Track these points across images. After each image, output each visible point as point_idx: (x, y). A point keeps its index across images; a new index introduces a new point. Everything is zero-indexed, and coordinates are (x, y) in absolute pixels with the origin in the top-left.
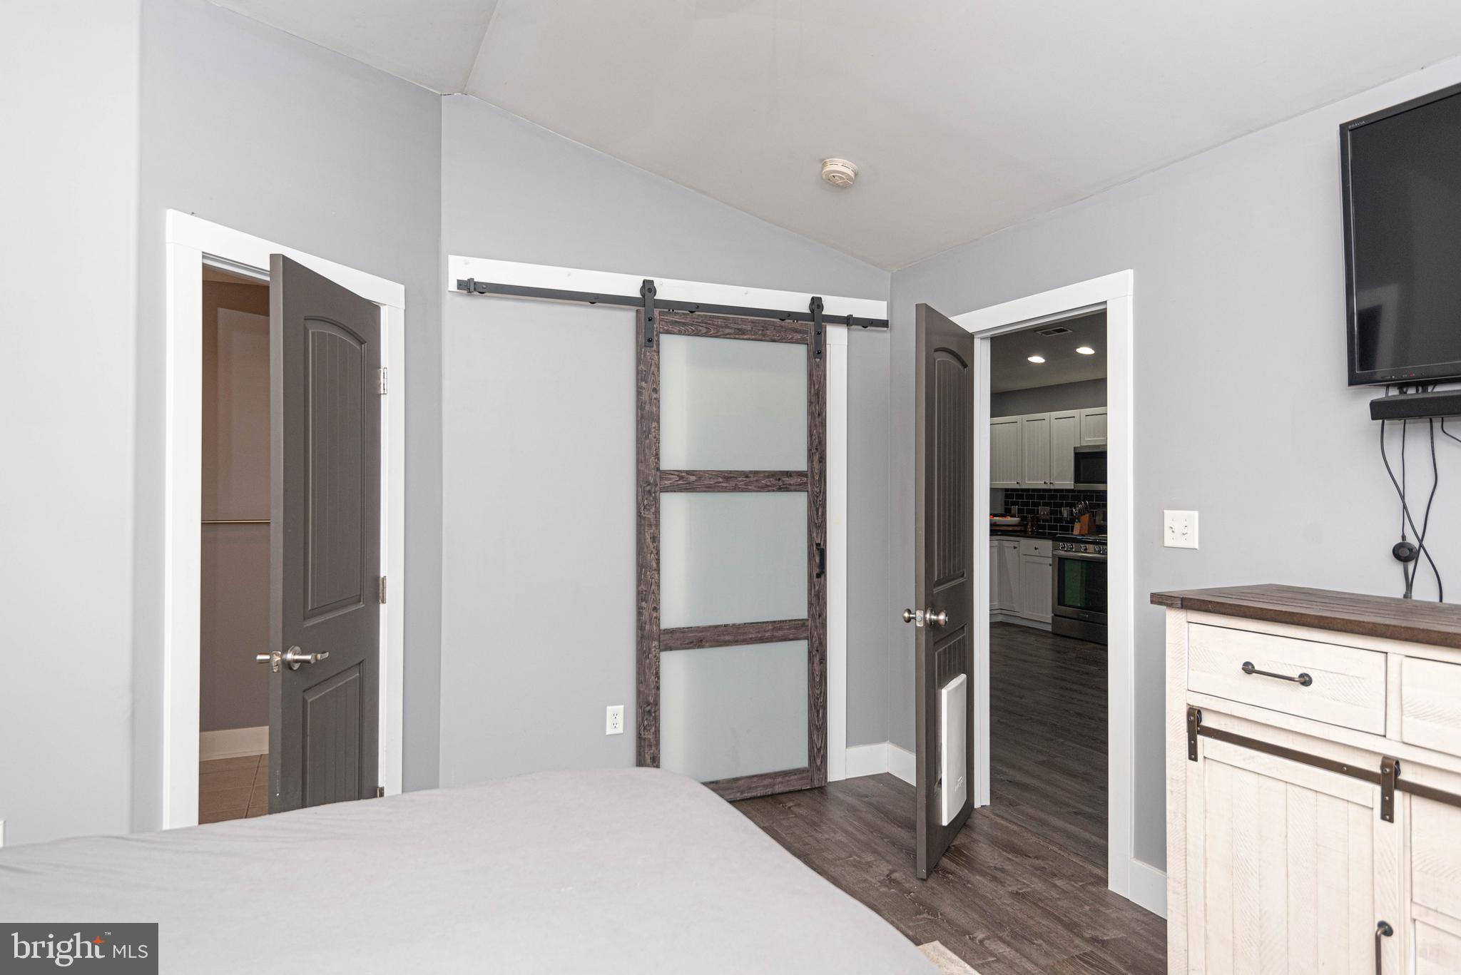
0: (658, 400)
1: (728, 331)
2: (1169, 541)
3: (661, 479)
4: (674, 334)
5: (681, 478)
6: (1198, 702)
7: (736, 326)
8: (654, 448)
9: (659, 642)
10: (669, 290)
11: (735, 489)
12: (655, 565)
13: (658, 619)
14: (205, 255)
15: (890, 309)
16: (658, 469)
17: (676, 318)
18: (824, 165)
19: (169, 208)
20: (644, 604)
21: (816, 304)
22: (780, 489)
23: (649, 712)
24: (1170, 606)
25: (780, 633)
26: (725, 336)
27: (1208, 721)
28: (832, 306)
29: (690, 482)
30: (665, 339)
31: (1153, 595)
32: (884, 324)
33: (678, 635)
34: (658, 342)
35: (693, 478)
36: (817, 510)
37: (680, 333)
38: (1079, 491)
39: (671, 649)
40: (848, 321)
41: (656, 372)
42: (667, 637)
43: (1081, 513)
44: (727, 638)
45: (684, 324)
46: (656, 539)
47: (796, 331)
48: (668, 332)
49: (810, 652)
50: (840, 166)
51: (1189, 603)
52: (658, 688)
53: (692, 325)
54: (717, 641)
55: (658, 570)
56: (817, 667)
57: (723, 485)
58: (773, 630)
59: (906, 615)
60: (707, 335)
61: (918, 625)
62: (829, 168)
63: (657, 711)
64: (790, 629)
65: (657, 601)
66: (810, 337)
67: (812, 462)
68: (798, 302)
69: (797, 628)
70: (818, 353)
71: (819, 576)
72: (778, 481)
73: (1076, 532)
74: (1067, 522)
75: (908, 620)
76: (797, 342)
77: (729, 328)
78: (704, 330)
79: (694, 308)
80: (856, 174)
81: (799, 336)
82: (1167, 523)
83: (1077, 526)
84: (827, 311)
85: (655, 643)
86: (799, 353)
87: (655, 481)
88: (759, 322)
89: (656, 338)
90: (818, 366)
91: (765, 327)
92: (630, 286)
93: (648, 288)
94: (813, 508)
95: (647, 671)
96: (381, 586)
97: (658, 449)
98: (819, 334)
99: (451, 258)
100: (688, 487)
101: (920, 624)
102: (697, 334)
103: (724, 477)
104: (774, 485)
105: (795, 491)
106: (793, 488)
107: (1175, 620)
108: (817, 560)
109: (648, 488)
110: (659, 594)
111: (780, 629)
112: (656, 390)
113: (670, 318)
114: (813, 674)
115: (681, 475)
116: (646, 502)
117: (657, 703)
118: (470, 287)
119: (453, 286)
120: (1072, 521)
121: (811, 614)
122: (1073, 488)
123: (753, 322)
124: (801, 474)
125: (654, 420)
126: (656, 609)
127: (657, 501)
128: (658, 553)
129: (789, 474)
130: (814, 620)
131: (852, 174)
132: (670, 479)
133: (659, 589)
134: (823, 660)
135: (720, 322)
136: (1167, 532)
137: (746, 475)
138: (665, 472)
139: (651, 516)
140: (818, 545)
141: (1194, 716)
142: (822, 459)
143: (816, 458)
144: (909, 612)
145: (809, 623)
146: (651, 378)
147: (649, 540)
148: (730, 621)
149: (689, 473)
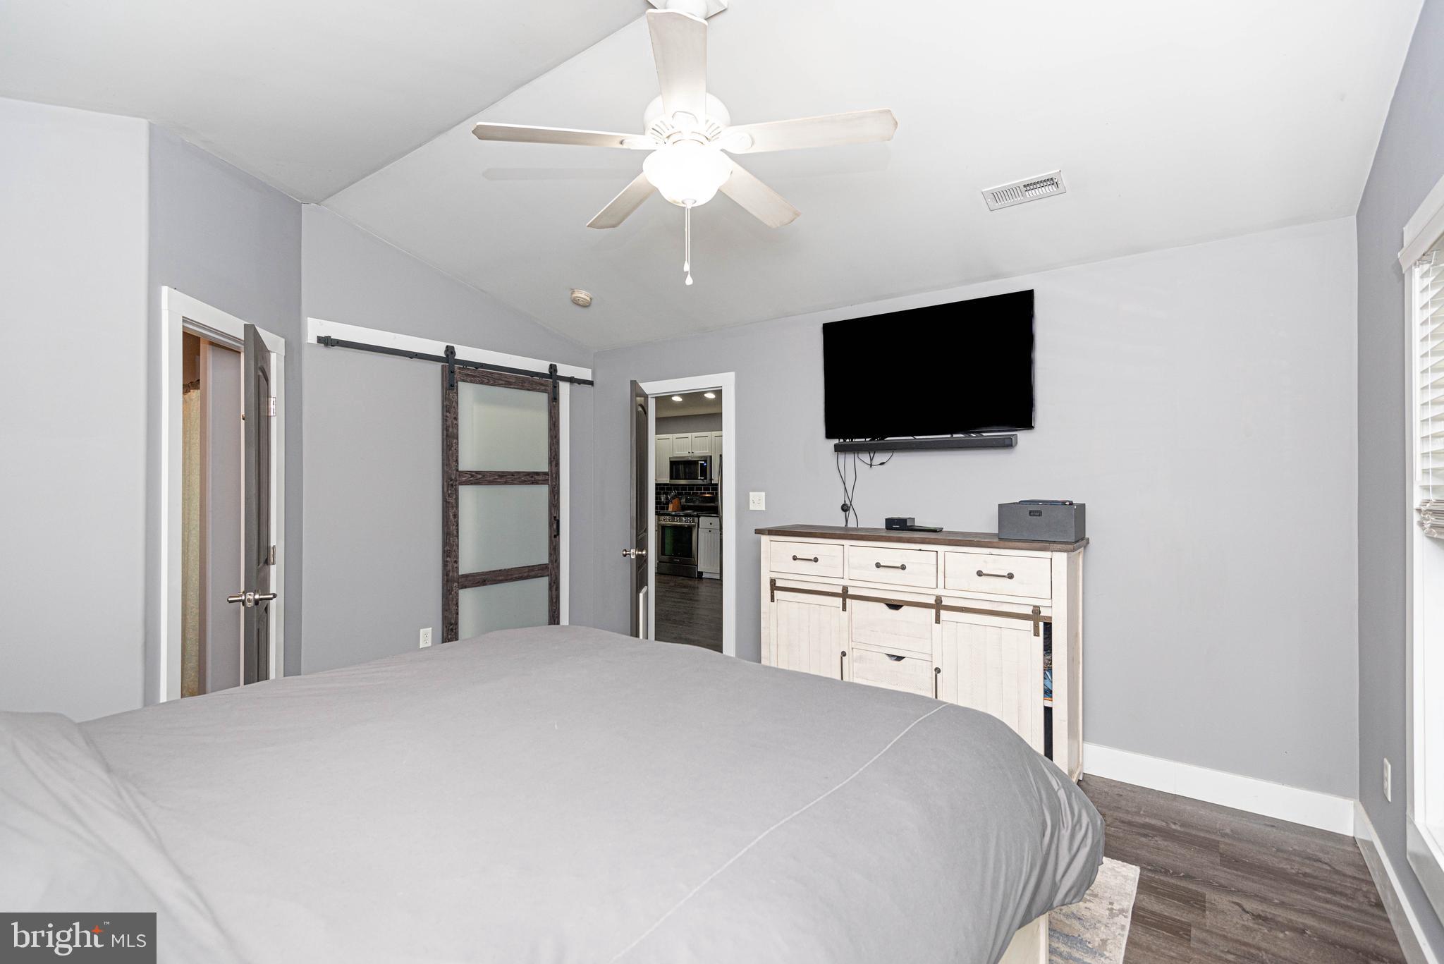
0: (457, 425)
1: (501, 382)
2: (752, 507)
3: (460, 476)
4: (467, 382)
5: (472, 476)
6: (774, 576)
7: (506, 379)
8: (455, 456)
9: (458, 583)
10: (463, 353)
11: (506, 483)
12: (455, 533)
13: (457, 568)
14: (185, 320)
15: (593, 374)
16: (457, 470)
17: (469, 372)
18: (573, 292)
19: (163, 285)
20: (448, 559)
21: (553, 368)
22: (533, 483)
23: (452, 630)
24: (763, 534)
25: (533, 573)
26: (499, 385)
27: (778, 584)
28: (563, 370)
29: (478, 479)
30: (461, 385)
31: (756, 530)
32: (591, 383)
33: (470, 578)
34: (457, 386)
35: (480, 476)
36: (554, 496)
37: (471, 382)
38: (671, 485)
39: (466, 587)
40: (571, 380)
41: (456, 407)
42: (463, 579)
43: (673, 498)
44: (501, 578)
45: (474, 376)
46: (456, 516)
47: (541, 384)
48: (464, 381)
49: (550, 584)
50: (582, 295)
51: (771, 532)
52: (458, 614)
53: (478, 377)
54: (495, 580)
55: (458, 536)
56: (554, 592)
57: (499, 480)
58: (528, 571)
59: (624, 553)
60: (488, 384)
61: (632, 557)
62: (575, 295)
63: (457, 629)
64: (539, 570)
65: (457, 557)
66: (550, 388)
67: (551, 466)
68: (542, 366)
69: (542, 570)
70: (554, 399)
71: (555, 536)
72: (531, 478)
73: (670, 510)
74: (664, 504)
75: (625, 556)
76: (542, 391)
77: (502, 380)
78: (486, 381)
79: (477, 365)
80: (591, 299)
81: (543, 388)
82: (751, 498)
83: (671, 506)
84: (559, 373)
85: (456, 584)
86: (543, 398)
87: (455, 478)
88: (520, 378)
89: (456, 384)
90: (554, 407)
91: (524, 381)
92: (438, 349)
93: (450, 351)
94: (552, 495)
95: (450, 602)
96: (272, 553)
97: (457, 457)
98: (555, 387)
99: (309, 319)
100: (476, 481)
101: (633, 557)
102: (482, 383)
103: (499, 476)
104: (529, 481)
105: (541, 484)
106: (540, 482)
107: (765, 539)
108: (555, 526)
109: (452, 482)
110: (458, 552)
111: (533, 571)
112: (456, 419)
113: (465, 372)
114: (552, 597)
115: (472, 474)
116: (450, 492)
117: (456, 623)
118: (326, 342)
119: (315, 341)
120: (667, 503)
121: (551, 561)
122: (668, 482)
123: (516, 377)
124: (545, 474)
125: (454, 438)
126: (456, 562)
127: (457, 491)
128: (457, 525)
129: (537, 474)
130: (553, 564)
131: (588, 299)
132: (465, 477)
133: (458, 549)
134: (558, 589)
135: (496, 376)
136: (751, 502)
137: (512, 474)
138: (462, 472)
139: (453, 501)
140: (555, 517)
141: (773, 582)
142: (557, 465)
143: (554, 464)
144: (625, 550)
145: (550, 566)
146: (453, 410)
147: (451, 517)
148: (503, 568)
149: (477, 473)
